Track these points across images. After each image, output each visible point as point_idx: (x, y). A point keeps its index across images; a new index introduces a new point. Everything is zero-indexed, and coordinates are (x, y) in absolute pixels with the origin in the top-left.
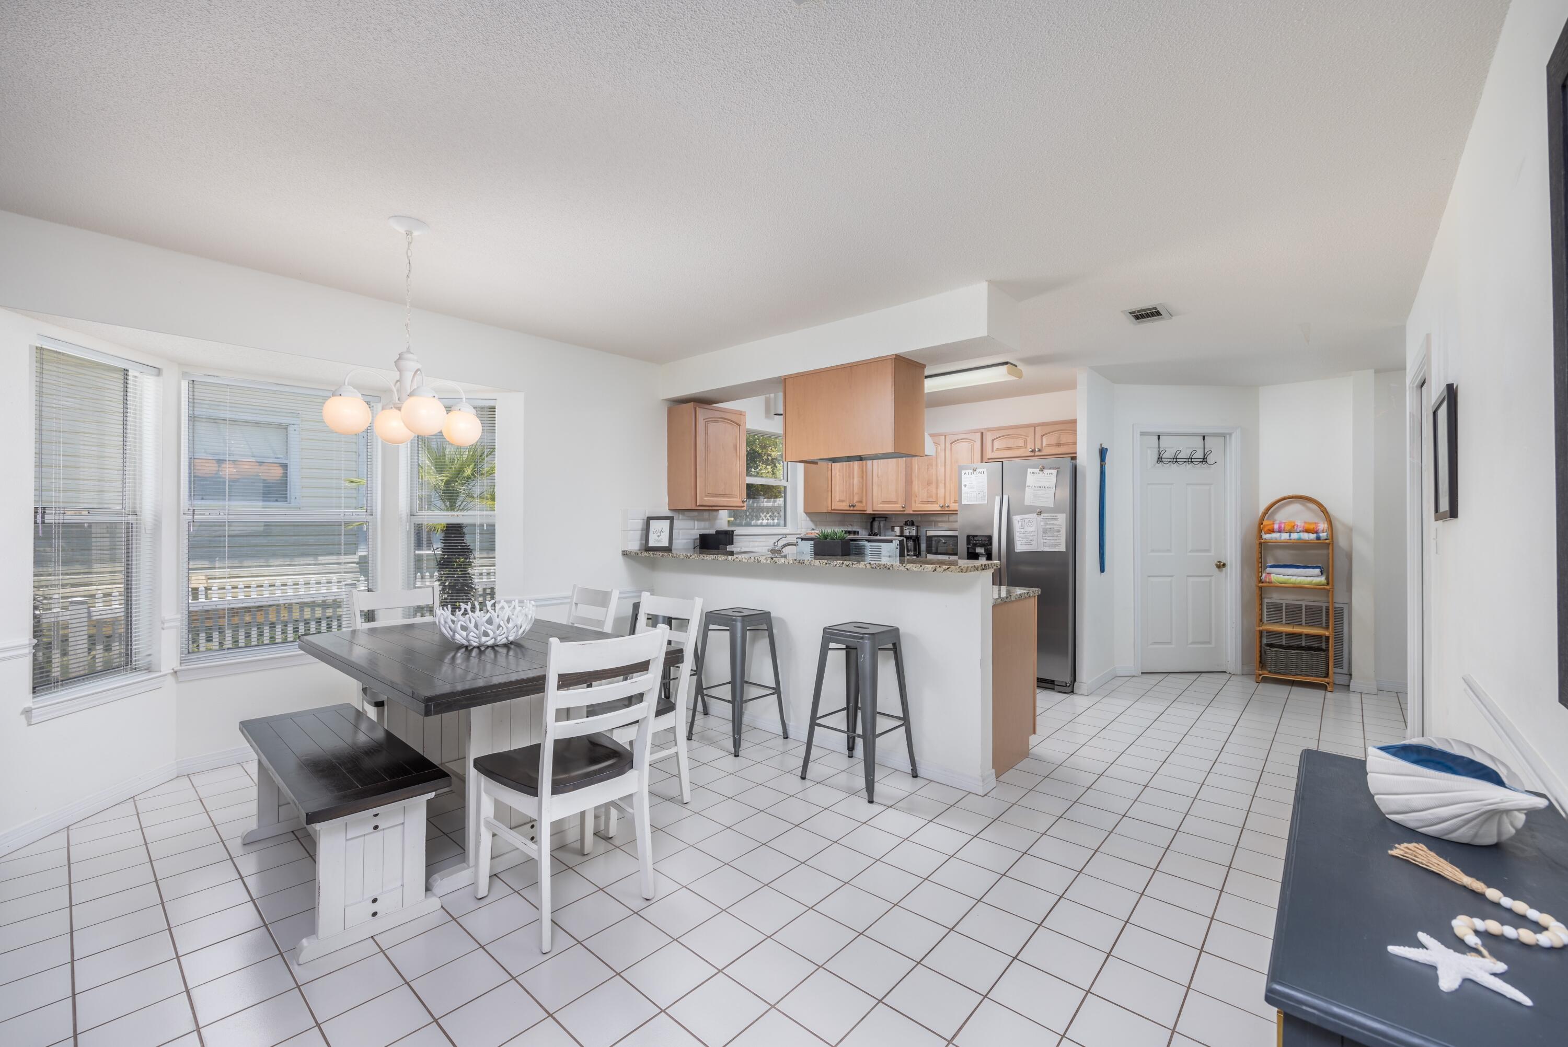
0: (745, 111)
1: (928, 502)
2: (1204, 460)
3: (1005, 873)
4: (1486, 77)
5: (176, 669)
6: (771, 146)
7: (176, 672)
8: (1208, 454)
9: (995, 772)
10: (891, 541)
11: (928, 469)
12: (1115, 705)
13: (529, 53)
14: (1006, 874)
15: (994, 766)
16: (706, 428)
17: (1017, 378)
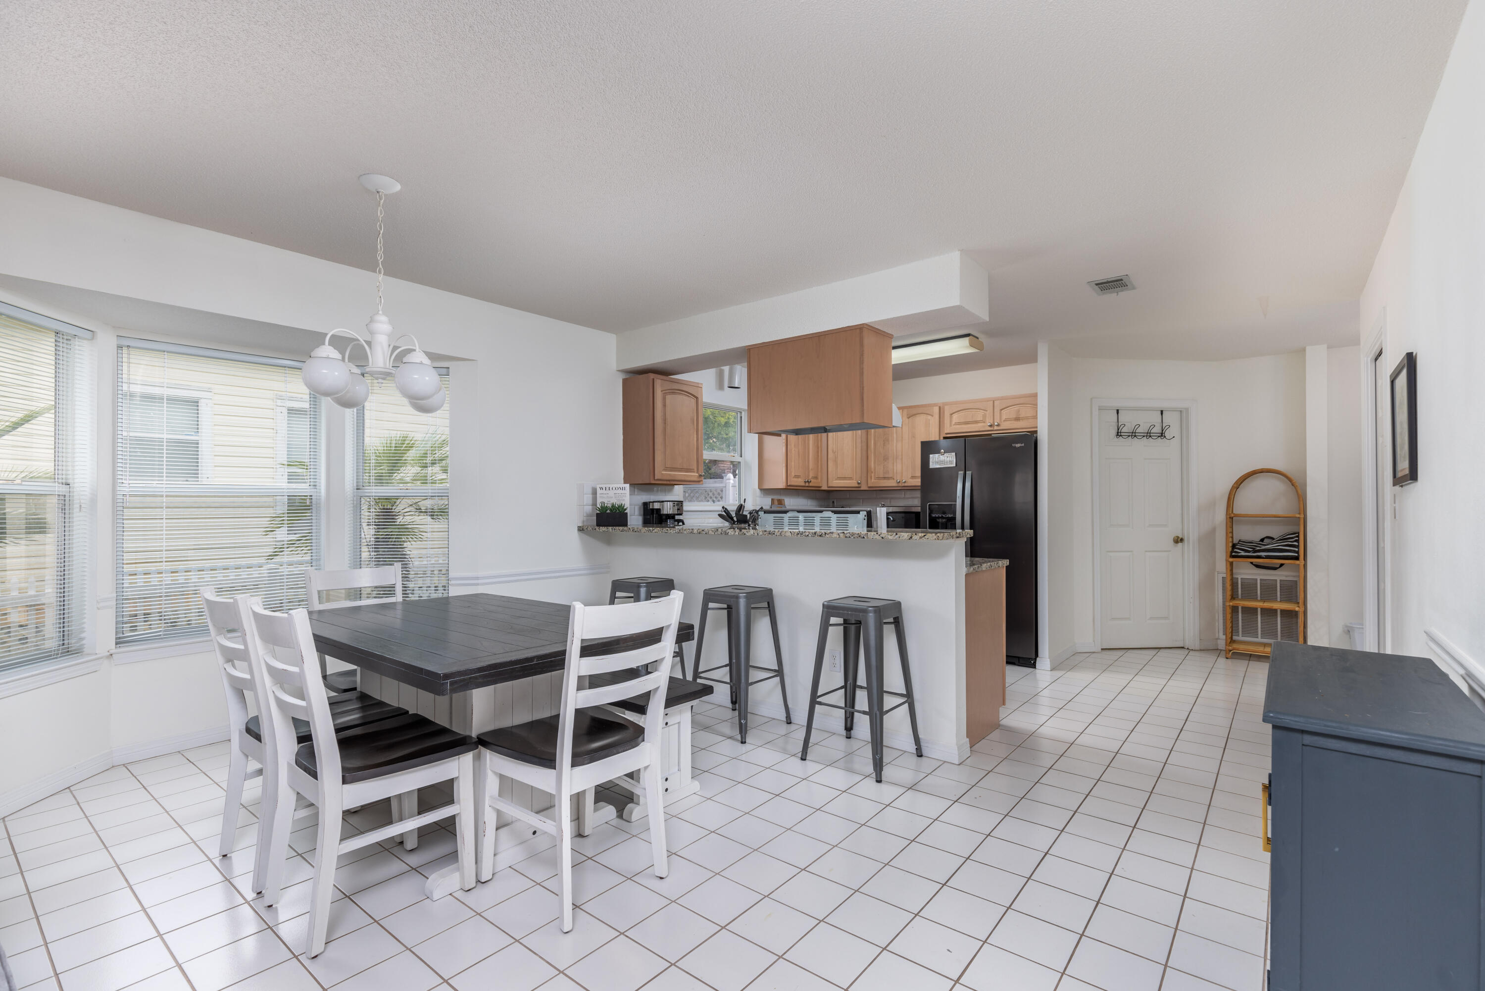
0: (746, 76)
1: (885, 478)
2: (1162, 435)
3: (990, 833)
4: (1447, 61)
5: (112, 652)
6: (765, 111)
7: (111, 655)
8: (1165, 429)
9: (970, 741)
10: (858, 512)
11: (884, 444)
12: (1078, 678)
13: (540, 14)
14: (991, 835)
15: (969, 735)
16: (664, 399)
17: (977, 351)
